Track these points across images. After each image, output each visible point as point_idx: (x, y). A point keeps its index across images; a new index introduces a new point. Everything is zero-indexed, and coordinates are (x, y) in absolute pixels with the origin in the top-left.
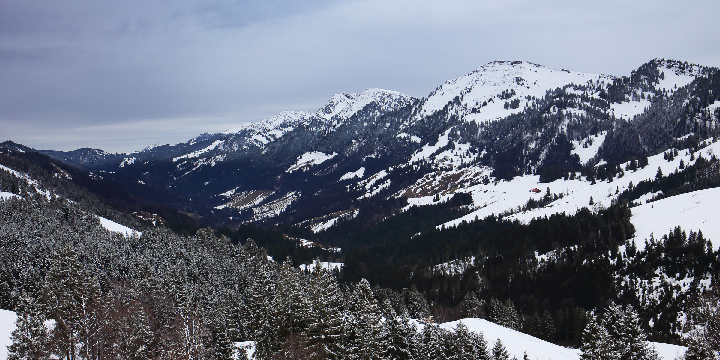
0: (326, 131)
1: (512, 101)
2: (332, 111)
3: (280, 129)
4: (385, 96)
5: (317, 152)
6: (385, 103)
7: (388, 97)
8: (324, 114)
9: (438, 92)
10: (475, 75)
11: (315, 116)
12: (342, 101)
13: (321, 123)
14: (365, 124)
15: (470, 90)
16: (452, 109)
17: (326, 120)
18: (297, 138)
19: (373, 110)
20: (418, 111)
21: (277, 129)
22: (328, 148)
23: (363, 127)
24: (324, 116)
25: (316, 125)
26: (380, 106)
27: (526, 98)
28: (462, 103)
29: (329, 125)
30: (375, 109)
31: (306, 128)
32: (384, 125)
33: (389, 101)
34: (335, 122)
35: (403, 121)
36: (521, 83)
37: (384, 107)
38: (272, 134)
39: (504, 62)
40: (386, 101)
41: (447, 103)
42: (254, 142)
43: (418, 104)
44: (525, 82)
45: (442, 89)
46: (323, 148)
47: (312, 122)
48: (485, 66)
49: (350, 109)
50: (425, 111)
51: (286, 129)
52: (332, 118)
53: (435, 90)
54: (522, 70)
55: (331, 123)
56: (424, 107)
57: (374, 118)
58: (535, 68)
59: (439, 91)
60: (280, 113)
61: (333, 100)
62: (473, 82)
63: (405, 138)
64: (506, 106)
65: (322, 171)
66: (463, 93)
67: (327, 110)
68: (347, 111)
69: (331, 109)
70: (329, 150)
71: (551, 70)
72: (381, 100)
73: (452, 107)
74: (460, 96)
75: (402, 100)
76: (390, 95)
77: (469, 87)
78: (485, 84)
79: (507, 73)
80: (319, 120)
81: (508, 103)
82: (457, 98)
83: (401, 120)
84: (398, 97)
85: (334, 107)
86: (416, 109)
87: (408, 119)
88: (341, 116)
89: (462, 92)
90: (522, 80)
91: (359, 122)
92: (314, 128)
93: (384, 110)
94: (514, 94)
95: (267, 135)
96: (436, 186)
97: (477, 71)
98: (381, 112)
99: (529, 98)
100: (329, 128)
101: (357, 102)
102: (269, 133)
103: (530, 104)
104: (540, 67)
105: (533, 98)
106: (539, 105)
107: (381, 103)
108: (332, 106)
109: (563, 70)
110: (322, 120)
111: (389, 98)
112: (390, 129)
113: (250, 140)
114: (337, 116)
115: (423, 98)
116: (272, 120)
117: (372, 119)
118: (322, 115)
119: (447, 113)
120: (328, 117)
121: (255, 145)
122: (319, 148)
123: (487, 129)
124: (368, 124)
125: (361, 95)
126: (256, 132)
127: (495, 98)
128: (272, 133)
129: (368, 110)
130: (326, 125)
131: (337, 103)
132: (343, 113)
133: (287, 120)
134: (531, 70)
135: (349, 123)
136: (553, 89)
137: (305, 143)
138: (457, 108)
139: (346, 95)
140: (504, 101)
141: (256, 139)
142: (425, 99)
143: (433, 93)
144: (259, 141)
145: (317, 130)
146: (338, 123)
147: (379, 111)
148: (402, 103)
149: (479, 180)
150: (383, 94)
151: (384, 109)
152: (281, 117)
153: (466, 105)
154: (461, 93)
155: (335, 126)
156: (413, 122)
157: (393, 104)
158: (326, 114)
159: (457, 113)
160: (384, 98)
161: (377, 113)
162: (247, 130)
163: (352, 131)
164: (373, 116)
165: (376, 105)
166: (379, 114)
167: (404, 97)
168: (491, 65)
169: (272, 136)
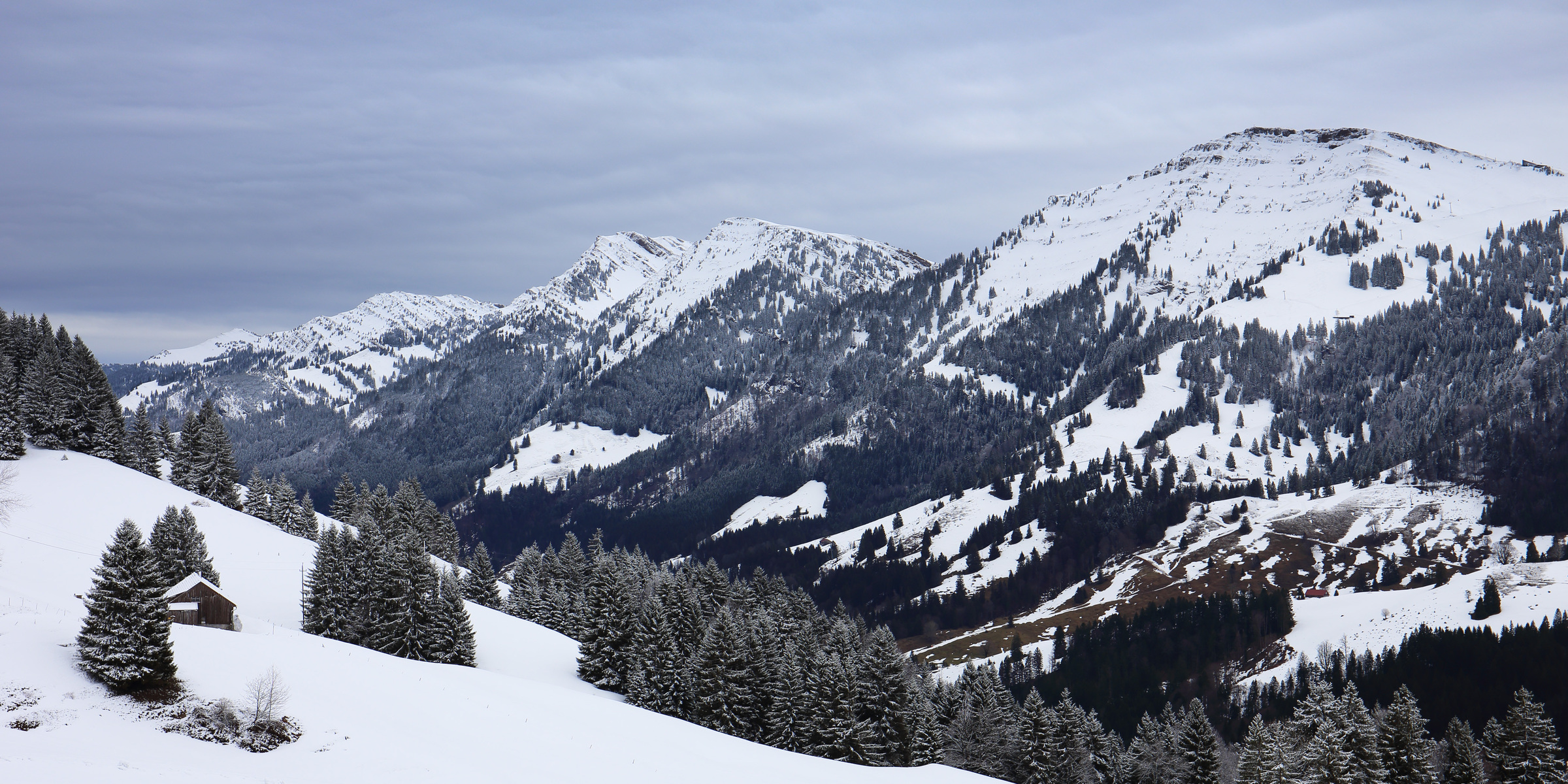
0: (588, 355)
1: (1376, 262)
2: (598, 293)
3: (383, 352)
4: (806, 245)
5: (580, 424)
6: (807, 269)
7: (817, 247)
8: (573, 301)
9: (1027, 232)
10: (1174, 175)
11: (542, 307)
12: (629, 260)
13: (563, 329)
14: (745, 337)
15: (1170, 225)
16: (1113, 287)
17: (579, 320)
18: (483, 378)
19: (767, 289)
20: (965, 293)
21: (372, 349)
22: (621, 414)
23: (740, 346)
24: (572, 309)
25: (549, 337)
26: (793, 277)
27: (1420, 252)
28: (1150, 266)
29: (599, 337)
30: (775, 288)
31: (514, 346)
32: (845, 340)
33: (821, 262)
34: (619, 328)
35: (914, 327)
36: (1386, 200)
37: (807, 282)
38: (359, 366)
39: (1288, 133)
40: (810, 260)
41: (1093, 267)
42: (296, 390)
43: (960, 271)
44: (1399, 200)
45: (1042, 220)
46: (602, 415)
47: (532, 328)
48: (1216, 146)
49: (669, 287)
50: (992, 294)
51: (407, 353)
52: (603, 315)
53: (1015, 226)
54: (1376, 160)
55: (602, 330)
56: (985, 281)
57: (775, 316)
58: (1419, 156)
59: (1030, 228)
60: (375, 299)
61: (597, 254)
62: (1175, 198)
63: (958, 381)
64: (1358, 278)
65: (626, 493)
66: (1149, 233)
67: (580, 287)
68: (659, 294)
69: (595, 286)
70: (626, 421)
71: (1481, 163)
72: (792, 258)
73: (1113, 280)
74: (1139, 245)
75: (867, 261)
76: (824, 243)
77: (1165, 214)
78: (1224, 206)
79: (1309, 168)
80: (556, 318)
81: (1364, 268)
82: (1127, 250)
83: (906, 323)
84: (853, 251)
85: (604, 278)
86: (957, 288)
87: (935, 320)
88: (638, 307)
89: (1144, 232)
90: (1388, 191)
91: (724, 328)
92: (542, 346)
93: (805, 291)
94: (1372, 237)
95: (339, 368)
96: (1265, 555)
97: (1184, 163)
98: (799, 299)
99: (1429, 253)
100: (596, 349)
101: (695, 263)
102: (347, 361)
103: (1443, 271)
104: (1439, 151)
105: (1448, 254)
106: (1478, 280)
107: (793, 268)
108: (594, 274)
109: (1525, 164)
110: (567, 321)
111: (821, 253)
112: (872, 353)
113: (283, 386)
114: (622, 307)
115: (976, 252)
116: (345, 322)
117: (767, 319)
118: (565, 304)
119: (1098, 298)
120: (589, 311)
121: (302, 401)
122: (587, 412)
123: (1323, 352)
124: (755, 338)
125: (704, 242)
126: (290, 360)
127: (1300, 249)
128: (357, 362)
129: (748, 288)
130: (582, 336)
131: (613, 266)
132: (644, 298)
133: (400, 321)
134: (1406, 160)
135: (687, 330)
136: (1514, 224)
137: (515, 396)
138: (1133, 286)
139: (641, 243)
140: (1342, 263)
141: (302, 382)
142: (982, 254)
143: (1011, 234)
144: (312, 388)
145: (551, 352)
146: (630, 331)
147: (791, 292)
148: (869, 268)
149: (1440, 536)
150: (799, 237)
151: (809, 286)
152: (378, 310)
153: (1169, 274)
154: (1140, 236)
155: (619, 341)
156: (955, 330)
157: (838, 273)
158: (577, 299)
159: (1137, 302)
160: (804, 252)
161: (782, 301)
162: (256, 350)
163: (700, 358)
164: (771, 313)
165: (777, 272)
166: (789, 303)
167: (876, 249)
168: (1237, 142)
169: (361, 372)
